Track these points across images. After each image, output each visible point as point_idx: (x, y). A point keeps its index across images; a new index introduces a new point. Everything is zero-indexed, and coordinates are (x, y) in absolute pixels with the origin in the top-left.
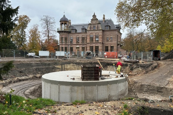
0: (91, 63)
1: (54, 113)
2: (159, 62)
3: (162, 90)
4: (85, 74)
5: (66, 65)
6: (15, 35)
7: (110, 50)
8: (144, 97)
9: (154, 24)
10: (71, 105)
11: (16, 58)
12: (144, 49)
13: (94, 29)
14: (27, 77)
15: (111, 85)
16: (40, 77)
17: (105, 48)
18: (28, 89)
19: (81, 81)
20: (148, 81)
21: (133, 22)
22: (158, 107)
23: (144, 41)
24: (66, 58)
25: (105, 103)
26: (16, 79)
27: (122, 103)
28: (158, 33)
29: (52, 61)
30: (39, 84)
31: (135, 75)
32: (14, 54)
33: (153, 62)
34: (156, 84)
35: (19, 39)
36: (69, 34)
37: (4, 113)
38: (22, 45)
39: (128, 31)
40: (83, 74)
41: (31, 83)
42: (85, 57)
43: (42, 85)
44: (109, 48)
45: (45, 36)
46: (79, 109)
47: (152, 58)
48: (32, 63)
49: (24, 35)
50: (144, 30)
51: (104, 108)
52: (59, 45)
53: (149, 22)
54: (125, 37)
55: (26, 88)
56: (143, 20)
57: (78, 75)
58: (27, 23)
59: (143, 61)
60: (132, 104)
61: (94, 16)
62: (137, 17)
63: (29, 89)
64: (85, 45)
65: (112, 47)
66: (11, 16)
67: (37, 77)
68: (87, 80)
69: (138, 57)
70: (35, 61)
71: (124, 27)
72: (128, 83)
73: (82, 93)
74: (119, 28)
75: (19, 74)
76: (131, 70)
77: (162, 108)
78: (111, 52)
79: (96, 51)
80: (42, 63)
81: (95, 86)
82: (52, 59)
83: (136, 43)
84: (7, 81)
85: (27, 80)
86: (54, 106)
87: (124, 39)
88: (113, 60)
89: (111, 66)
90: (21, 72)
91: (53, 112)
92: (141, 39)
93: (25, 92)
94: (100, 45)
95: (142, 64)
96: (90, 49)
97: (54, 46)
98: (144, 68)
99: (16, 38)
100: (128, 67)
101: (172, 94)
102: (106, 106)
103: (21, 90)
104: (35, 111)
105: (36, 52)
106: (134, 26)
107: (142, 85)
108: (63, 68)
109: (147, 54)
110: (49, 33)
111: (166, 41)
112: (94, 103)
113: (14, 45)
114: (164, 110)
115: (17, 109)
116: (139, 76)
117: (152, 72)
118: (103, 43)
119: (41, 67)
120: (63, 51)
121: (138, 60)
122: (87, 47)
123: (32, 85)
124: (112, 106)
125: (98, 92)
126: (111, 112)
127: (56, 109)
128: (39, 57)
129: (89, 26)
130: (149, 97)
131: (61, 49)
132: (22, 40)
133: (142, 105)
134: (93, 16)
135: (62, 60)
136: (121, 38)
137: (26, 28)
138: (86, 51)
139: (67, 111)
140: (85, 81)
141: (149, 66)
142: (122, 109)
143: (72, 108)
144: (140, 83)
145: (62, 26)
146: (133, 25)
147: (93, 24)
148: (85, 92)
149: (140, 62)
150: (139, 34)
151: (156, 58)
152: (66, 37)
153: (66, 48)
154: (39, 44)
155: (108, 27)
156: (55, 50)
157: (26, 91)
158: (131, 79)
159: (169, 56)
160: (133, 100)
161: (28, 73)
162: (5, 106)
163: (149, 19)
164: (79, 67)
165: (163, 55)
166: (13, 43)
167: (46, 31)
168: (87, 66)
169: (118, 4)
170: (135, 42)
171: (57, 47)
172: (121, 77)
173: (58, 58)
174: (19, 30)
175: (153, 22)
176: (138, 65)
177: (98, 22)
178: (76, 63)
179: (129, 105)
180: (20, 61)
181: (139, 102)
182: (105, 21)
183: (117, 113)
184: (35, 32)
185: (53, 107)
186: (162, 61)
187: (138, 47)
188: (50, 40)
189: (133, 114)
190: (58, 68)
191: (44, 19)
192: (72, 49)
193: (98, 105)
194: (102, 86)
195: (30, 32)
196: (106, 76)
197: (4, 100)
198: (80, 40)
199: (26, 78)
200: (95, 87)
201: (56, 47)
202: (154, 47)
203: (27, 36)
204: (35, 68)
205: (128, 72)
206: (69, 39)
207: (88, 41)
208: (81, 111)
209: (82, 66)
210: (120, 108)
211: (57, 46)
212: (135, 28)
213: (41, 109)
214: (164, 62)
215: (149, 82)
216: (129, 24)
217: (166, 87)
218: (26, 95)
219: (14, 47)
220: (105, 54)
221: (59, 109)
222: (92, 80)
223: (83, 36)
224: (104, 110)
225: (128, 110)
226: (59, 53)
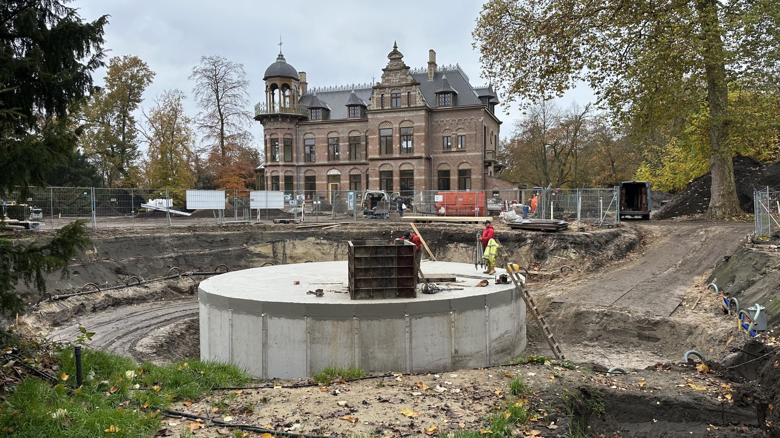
0: (385, 235)
1: (244, 415)
2: (645, 226)
3: (658, 333)
4: (360, 274)
5: (289, 244)
6: (96, 131)
7: (457, 184)
8: (589, 358)
9: (625, 83)
10: (310, 384)
11: (102, 218)
12: (586, 181)
13: (394, 105)
14: (144, 290)
15: (463, 316)
16: (193, 291)
17: (436, 178)
18: (146, 335)
19: (347, 300)
20: (604, 298)
21: (542, 77)
22: (643, 388)
23: (586, 148)
24: (291, 215)
25: (437, 376)
26: (100, 297)
27: (502, 376)
28: (638, 117)
29: (238, 228)
30: (188, 316)
31: (553, 277)
32: (93, 206)
33: (623, 226)
34: (631, 307)
35: (112, 148)
36: (301, 128)
37: (54, 416)
38: (121, 169)
39: (523, 111)
40: (353, 274)
41: (160, 313)
42: (361, 213)
43: (198, 320)
44: (454, 178)
45: (209, 136)
46: (341, 399)
47: (617, 212)
48: (159, 238)
49: (131, 131)
50: (587, 108)
51: (434, 396)
52: (261, 167)
53: (605, 74)
54: (514, 135)
55: (139, 331)
56: (581, 67)
57: (335, 279)
58: (140, 88)
59: (580, 225)
60: (544, 380)
61: (395, 56)
62: (559, 57)
63: (152, 333)
64: (363, 169)
65: (464, 174)
66: (75, 53)
67: (180, 291)
68: (371, 297)
69: (562, 210)
70: (173, 228)
71: (507, 95)
72: (528, 306)
73: (351, 347)
74: (491, 101)
75: (113, 276)
76: (537, 257)
77: (659, 394)
78: (462, 192)
79: (402, 188)
80: (197, 237)
81: (402, 317)
82: (236, 220)
83: (557, 155)
84: (69, 305)
85: (141, 299)
86: (246, 391)
87: (509, 142)
88: (470, 223)
89: (462, 245)
90: (118, 271)
91: (242, 412)
92: (574, 142)
93: (134, 344)
94: (420, 165)
95: (579, 236)
96: (381, 180)
97: (243, 172)
98: (586, 253)
99: (99, 145)
100: (527, 247)
101: (694, 346)
102: (443, 389)
103: (119, 338)
104: (174, 407)
105: (174, 196)
106: (547, 93)
107: (579, 315)
108: (280, 256)
109: (597, 199)
110: (223, 124)
111: (669, 147)
112: (398, 379)
113: (93, 170)
114: (665, 401)
115: (103, 401)
116: (568, 280)
117: (618, 266)
118: (428, 159)
119: (195, 251)
120: (278, 189)
121: (562, 222)
122: (367, 176)
123: (163, 319)
124: (466, 385)
125: (411, 342)
126: (464, 408)
127: (253, 399)
128: (189, 214)
129: (377, 95)
130: (606, 360)
131: (269, 183)
132: (123, 151)
133: (579, 384)
134: (390, 55)
135: (273, 224)
136: (497, 138)
137: (135, 106)
138: (367, 188)
139: (294, 406)
140: (361, 298)
141: (607, 242)
142: (503, 398)
143: (313, 396)
144: (573, 305)
145: (273, 94)
146: (542, 88)
147: (389, 87)
148: (362, 342)
149: (573, 227)
150: (568, 124)
151: (631, 212)
152: (288, 137)
153: (289, 180)
154: (187, 165)
155: (449, 97)
156: (247, 186)
157: (139, 343)
158: (539, 292)
159: (683, 203)
160: (547, 363)
161: (145, 276)
162: (59, 391)
163: (604, 64)
164: (340, 251)
165: (658, 201)
166: (88, 164)
167: (212, 116)
168: (370, 243)
169: (485, 8)
170: (550, 153)
171: (255, 178)
172: (498, 282)
173: (259, 217)
174: (109, 115)
175: (621, 76)
176: (562, 239)
177: (410, 78)
178: (329, 234)
179: (532, 382)
180: (114, 231)
181: (567, 373)
182: (437, 75)
183: (484, 412)
184: (170, 119)
185: (241, 391)
186: (655, 224)
187: (562, 171)
188: (230, 149)
189: (546, 415)
190: (259, 255)
191: (205, 70)
192: (310, 183)
193: (411, 383)
194: (427, 319)
195: (152, 122)
196: (441, 280)
197: (55, 368)
198: (341, 149)
199: (138, 294)
200: (400, 324)
201: (251, 176)
202: (623, 171)
203: (140, 136)
204: (173, 255)
205: (527, 266)
206: (301, 145)
207: (374, 150)
208: (346, 405)
209: (351, 245)
210: (497, 393)
211: (256, 171)
212: (550, 97)
213: (197, 400)
214: (664, 228)
215: (608, 303)
216: (526, 84)
217: (672, 319)
218: (140, 357)
219: (92, 178)
220: (439, 198)
221: (265, 400)
222: (389, 297)
223: (355, 134)
224: (435, 402)
225: (526, 401)
226: (264, 199)
